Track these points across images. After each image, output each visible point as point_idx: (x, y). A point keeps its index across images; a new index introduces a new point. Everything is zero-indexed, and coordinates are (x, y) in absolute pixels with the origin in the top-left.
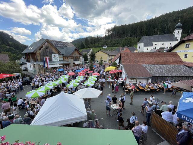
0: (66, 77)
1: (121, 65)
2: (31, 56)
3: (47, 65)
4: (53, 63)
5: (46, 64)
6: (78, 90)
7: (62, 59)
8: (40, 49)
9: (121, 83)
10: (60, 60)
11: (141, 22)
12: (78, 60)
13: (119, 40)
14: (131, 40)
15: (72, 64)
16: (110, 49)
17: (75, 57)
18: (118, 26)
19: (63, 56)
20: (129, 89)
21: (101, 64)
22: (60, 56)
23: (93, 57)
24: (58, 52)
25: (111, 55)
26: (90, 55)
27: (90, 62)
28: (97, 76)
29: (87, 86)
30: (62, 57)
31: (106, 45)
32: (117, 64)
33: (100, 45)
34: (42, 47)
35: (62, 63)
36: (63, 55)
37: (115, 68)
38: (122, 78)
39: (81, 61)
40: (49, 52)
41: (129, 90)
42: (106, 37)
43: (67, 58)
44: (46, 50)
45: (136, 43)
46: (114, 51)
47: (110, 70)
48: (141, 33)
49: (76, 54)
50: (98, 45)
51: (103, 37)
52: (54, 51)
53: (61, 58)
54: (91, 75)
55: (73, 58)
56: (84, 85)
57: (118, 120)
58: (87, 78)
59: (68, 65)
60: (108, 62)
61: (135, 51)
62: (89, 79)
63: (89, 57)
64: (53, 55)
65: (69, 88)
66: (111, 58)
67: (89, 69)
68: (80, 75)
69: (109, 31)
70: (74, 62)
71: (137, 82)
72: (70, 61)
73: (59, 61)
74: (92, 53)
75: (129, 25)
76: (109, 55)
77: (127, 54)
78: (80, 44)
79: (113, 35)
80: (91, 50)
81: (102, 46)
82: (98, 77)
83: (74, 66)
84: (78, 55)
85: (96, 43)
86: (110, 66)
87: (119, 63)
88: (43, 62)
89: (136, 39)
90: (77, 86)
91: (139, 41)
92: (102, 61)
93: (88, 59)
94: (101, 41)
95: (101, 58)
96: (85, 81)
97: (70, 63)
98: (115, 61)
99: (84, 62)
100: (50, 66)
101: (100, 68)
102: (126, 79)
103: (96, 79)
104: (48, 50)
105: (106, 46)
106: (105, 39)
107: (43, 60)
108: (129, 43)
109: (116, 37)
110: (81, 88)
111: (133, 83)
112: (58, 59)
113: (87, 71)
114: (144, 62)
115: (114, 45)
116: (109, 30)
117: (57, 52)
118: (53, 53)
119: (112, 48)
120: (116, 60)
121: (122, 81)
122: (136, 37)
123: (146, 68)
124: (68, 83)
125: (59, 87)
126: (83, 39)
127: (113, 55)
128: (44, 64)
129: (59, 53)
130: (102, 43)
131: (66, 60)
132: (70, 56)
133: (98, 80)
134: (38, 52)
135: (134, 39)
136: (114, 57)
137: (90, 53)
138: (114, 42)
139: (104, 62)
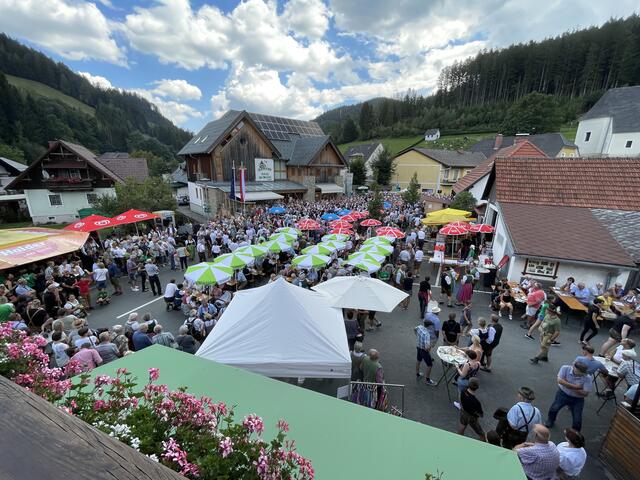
0: (293, 233)
1: (491, 205)
2: (200, 164)
3: (241, 192)
4: (257, 188)
5: (237, 188)
6: (325, 279)
7: (284, 176)
8: (223, 144)
9: (485, 274)
10: (278, 178)
11: (613, 27)
12: (333, 182)
13: (494, 108)
14: (551, 106)
15: (311, 193)
16: (450, 143)
17: (322, 170)
18: (497, 52)
19: (287, 166)
20: (518, 300)
21: (412, 197)
22: (277, 164)
23: (384, 170)
24: (273, 154)
25: (453, 167)
26: (375, 165)
27: (372, 188)
29: (356, 271)
30: (283, 168)
31: (439, 127)
32: (474, 200)
33: (413, 129)
34: (229, 137)
35: (282, 187)
36: (287, 161)
37: (467, 216)
38: (491, 254)
40: (246, 153)
41: (515, 303)
42: (441, 98)
43: (299, 174)
44: (238, 146)
45: (574, 118)
46: (466, 149)
47: (443, 221)
48: (605, 73)
49: (329, 159)
50: (406, 128)
51: (429, 98)
52: (262, 149)
53: (280, 171)
54: (374, 235)
55: (318, 172)
56: (346, 266)
57: (457, 404)
58: (357, 244)
59: (299, 195)
60: (440, 192)
61: (564, 154)
62: (363, 247)
63: (370, 173)
64: (258, 161)
65: (300, 268)
66: (451, 177)
67: (365, 213)
68: (337, 232)
69: (456, 72)
70: (319, 186)
71: (555, 277)
72: (308, 182)
73: (275, 180)
74: (383, 156)
75: (549, 44)
76: (445, 166)
77: (522, 166)
78: (342, 126)
79: (468, 89)
80: (380, 148)
81: (424, 130)
83: (317, 199)
84: (333, 163)
85: (399, 123)
86: (444, 206)
87: (483, 199)
88: (230, 183)
89: (574, 102)
90: (324, 266)
91: (588, 107)
92: (415, 186)
93: (365, 178)
94: (419, 114)
95: (416, 175)
96: (352, 251)
97: (306, 191)
98: (467, 189)
99: (350, 189)
100: (248, 197)
101: (407, 214)
102: (506, 259)
104: (244, 147)
105: (438, 133)
106: (436, 106)
107: (231, 178)
108: (540, 117)
109: (483, 97)
110: (334, 275)
111: (538, 281)
112: (271, 173)
113: (359, 221)
114: (601, 198)
115: (471, 127)
116: (454, 70)
117: (269, 154)
118: (259, 156)
119: (461, 138)
120: (472, 186)
121: (488, 266)
122: (577, 94)
123: (610, 223)
124: (298, 252)
125: (271, 262)
126: (353, 106)
127: (462, 168)
128: (233, 189)
129: (275, 156)
130: (424, 121)
131: (295, 178)
132: (308, 167)
134: (217, 153)
135: (562, 104)
136: (465, 173)
137: (374, 156)
138: (471, 116)
139: (424, 190)
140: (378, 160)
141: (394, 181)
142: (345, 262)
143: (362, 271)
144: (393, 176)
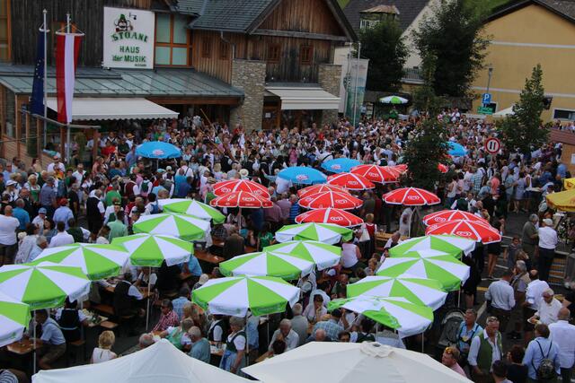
0: (199, 216)
4: (107, 86)
7: (180, 57)
10: (165, 61)
15: (252, 107)
17: (286, 47)
19: (191, 33)
22: (164, 25)
23: (454, 56)
26: (428, 41)
27: (417, 101)
28: (467, 245)
30: (180, 36)
35: (176, 86)
39: (336, 92)
53: (171, 44)
54: (417, 230)
55: (273, 52)
58: (371, 253)
59: (220, 111)
62: (387, 263)
63: (413, 60)
67: (396, 169)
68: (318, 218)
70: (276, 90)
72: (245, 77)
73: (157, 68)
82: (478, 260)
84: (316, 29)
92: (535, 102)
93: (402, 74)
95: (538, 74)
96: (357, 272)
99: (359, 103)
103: (462, 272)
112: (147, 49)
113: (380, 189)
124: (210, 268)
129: (160, 1)
131: (211, 65)
132: (247, 37)
133: (471, 285)
137: (429, 16)
139: (559, 114)
140: (437, 26)
141: (478, 85)
142: (337, 303)
143: (383, 327)
144: (476, 72)
